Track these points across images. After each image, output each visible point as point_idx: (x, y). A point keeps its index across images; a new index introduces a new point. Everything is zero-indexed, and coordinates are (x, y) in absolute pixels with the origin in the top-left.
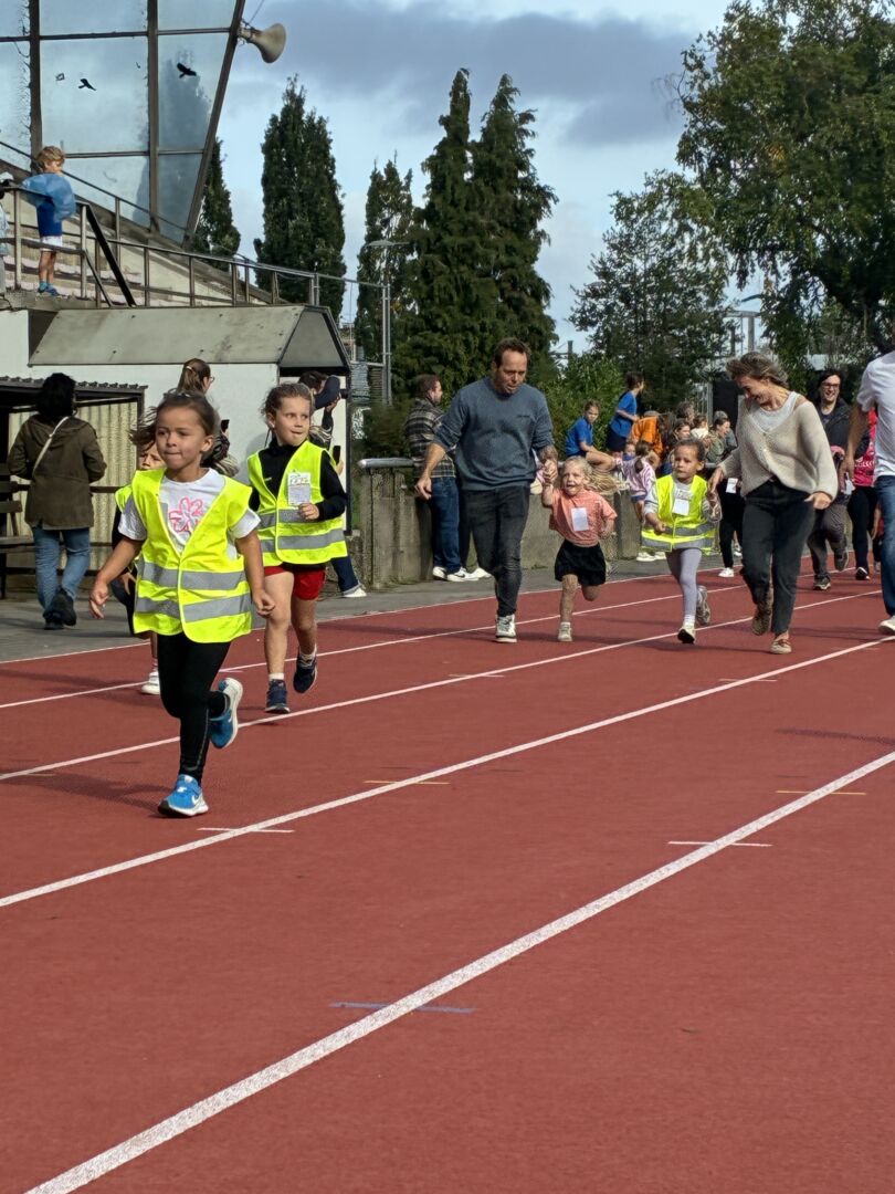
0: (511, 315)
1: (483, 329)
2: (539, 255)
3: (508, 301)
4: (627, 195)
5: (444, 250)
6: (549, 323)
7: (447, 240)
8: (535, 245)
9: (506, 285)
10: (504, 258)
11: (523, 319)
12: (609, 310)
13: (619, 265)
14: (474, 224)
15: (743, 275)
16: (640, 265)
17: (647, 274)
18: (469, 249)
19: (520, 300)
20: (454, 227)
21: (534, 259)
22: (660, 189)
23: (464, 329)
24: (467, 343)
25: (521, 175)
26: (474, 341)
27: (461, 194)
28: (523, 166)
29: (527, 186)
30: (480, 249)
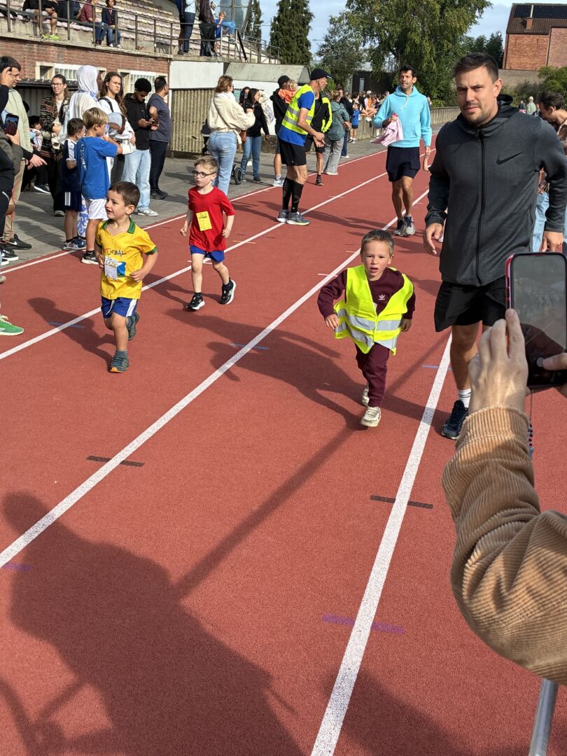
0: (300, 52)
1: (292, 55)
2: (309, 34)
3: (299, 47)
4: (334, 17)
5: (282, 31)
6: (310, 54)
7: (283, 27)
8: (308, 30)
9: (299, 42)
10: (299, 34)
11: (303, 53)
12: (328, 51)
13: (331, 38)
14: (291, 23)
15: (365, 43)
16: (337, 38)
17: (339, 41)
18: (289, 31)
19: (303, 47)
20: (285, 23)
21: (307, 35)
22: (343, 16)
23: (287, 55)
24: (287, 59)
25: (304, 8)
26: (290, 59)
27: (288, 13)
28: (305, 5)
29: (306, 12)
30: (292, 31)
